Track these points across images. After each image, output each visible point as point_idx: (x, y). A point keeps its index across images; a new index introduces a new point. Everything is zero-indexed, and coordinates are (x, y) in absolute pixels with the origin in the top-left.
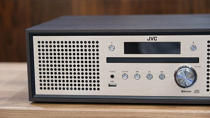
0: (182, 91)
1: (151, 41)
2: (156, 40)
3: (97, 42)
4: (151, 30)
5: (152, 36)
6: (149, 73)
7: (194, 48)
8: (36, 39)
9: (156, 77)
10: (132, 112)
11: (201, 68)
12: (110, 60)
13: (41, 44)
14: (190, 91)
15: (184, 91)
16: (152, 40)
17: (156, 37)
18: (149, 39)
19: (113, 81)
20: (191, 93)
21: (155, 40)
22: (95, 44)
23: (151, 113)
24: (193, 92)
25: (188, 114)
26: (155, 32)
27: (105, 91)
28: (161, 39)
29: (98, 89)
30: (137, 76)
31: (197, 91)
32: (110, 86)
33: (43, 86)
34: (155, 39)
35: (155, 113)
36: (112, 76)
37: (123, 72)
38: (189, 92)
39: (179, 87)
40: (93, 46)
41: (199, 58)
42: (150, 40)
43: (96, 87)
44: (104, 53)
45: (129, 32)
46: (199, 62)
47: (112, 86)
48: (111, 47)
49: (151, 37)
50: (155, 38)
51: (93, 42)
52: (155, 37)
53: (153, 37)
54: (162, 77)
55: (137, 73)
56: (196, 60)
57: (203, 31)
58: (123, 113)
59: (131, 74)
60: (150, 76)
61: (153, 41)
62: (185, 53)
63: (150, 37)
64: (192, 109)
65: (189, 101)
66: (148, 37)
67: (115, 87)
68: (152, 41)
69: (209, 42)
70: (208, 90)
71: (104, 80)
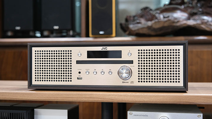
0: (123, 82)
1: (103, 50)
3: (71, 51)
5: (104, 47)
6: (102, 70)
7: (130, 54)
8: (34, 49)
9: (106, 73)
10: (90, 94)
11: (134, 67)
12: (78, 62)
13: (37, 52)
15: (124, 82)
16: (104, 49)
19: (80, 76)
22: (70, 52)
23: (102, 95)
24: (129, 83)
27: (75, 82)
28: (109, 49)
29: (71, 81)
31: (132, 82)
32: (78, 79)
33: (37, 79)
36: (80, 73)
37: (86, 70)
38: (127, 82)
39: (121, 79)
40: (68, 53)
41: (133, 61)
44: (75, 58)
46: (133, 63)
48: (79, 54)
50: (106, 48)
51: (68, 51)
54: (110, 72)
55: (95, 70)
56: (131, 62)
58: (84, 95)
59: (91, 71)
60: (103, 72)
61: (105, 50)
62: (124, 58)
66: (101, 47)
67: (81, 79)
68: (104, 50)
69: (139, 50)
70: (139, 81)
71: (75, 75)
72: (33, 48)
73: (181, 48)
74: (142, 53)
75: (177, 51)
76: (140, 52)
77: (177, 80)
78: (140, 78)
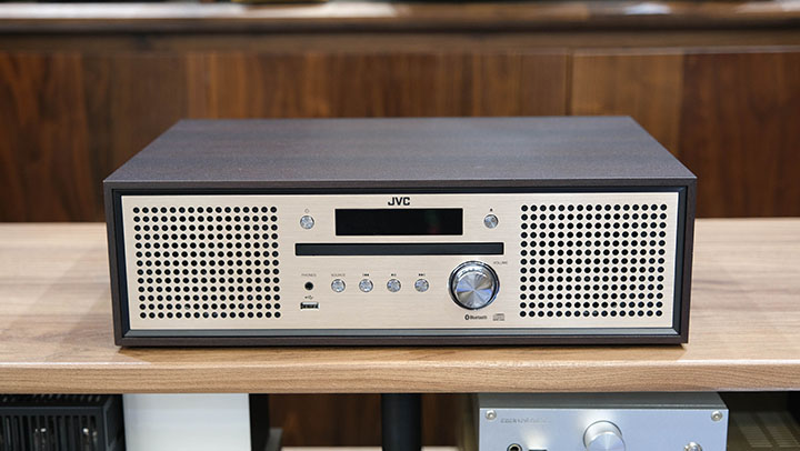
0: (467, 317)
1: (396, 206)
2: (409, 204)
3: (274, 210)
4: (397, 181)
5: (399, 196)
6: (393, 277)
7: (492, 221)
8: (128, 202)
9: (408, 286)
11: (508, 267)
12: (302, 249)
13: (141, 215)
14: (485, 317)
16: (399, 204)
17: (409, 199)
18: (391, 203)
19: (311, 297)
20: (486, 320)
21: (404, 204)
22: (269, 214)
24: (490, 318)
25: (481, 369)
26: (405, 186)
27: (292, 319)
28: (419, 201)
29: (277, 315)
30: (366, 284)
31: (499, 317)
32: (303, 306)
33: (147, 311)
35: (409, 370)
36: (309, 286)
37: (332, 275)
38: (481, 318)
39: (459, 307)
40: (265, 218)
41: (502, 244)
42: (393, 204)
43: (273, 311)
44: (290, 235)
46: (502, 253)
47: (309, 306)
48: (307, 222)
49: (396, 198)
51: (264, 210)
52: (405, 198)
53: (401, 198)
54: (422, 286)
55: (366, 277)
56: (497, 248)
57: (513, 186)
59: (352, 282)
60: (393, 286)
61: (402, 206)
62: (472, 232)
63: (393, 198)
64: (489, 359)
65: (481, 339)
66: (389, 197)
67: (316, 309)
68: (399, 207)
69: (525, 208)
70: (523, 314)
71: (291, 294)
72: (123, 197)
73: (671, 199)
74: (534, 217)
75: (659, 212)
76: (529, 213)
77: (655, 309)
78: (528, 301)
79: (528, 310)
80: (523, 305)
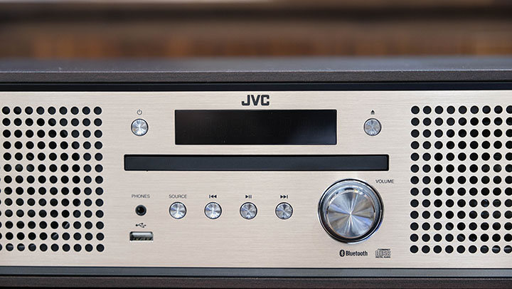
0: (342, 253)
1: (252, 107)
2: (268, 103)
3: (98, 110)
4: (254, 73)
5: (256, 94)
6: (248, 200)
7: (373, 127)
11: (394, 186)
12: (134, 162)
14: (365, 253)
15: (348, 253)
16: (256, 103)
17: (268, 97)
18: (246, 102)
19: (142, 225)
20: (366, 258)
21: (263, 104)
22: (92, 116)
24: (372, 255)
26: (264, 80)
28: (281, 101)
29: (100, 248)
30: (213, 208)
31: (384, 253)
32: (133, 238)
34: (265, 102)
36: (141, 210)
37: (171, 196)
38: (360, 254)
39: (332, 239)
40: (86, 122)
41: (387, 156)
42: (248, 104)
43: (94, 242)
44: (117, 144)
45: (191, 80)
46: (387, 169)
47: (140, 238)
48: (138, 126)
49: (252, 96)
50: (265, 100)
51: (86, 110)
52: (263, 96)
53: (259, 96)
54: (284, 210)
55: (214, 200)
56: (380, 163)
57: (400, 80)
59: (195, 204)
62: (349, 141)
63: (249, 96)
65: (360, 282)
66: (243, 95)
67: (150, 241)
68: (256, 108)
69: (415, 110)
70: (414, 249)
71: (118, 221)
74: (427, 122)
76: (421, 116)
78: (420, 232)
79: (420, 244)
80: (414, 238)
